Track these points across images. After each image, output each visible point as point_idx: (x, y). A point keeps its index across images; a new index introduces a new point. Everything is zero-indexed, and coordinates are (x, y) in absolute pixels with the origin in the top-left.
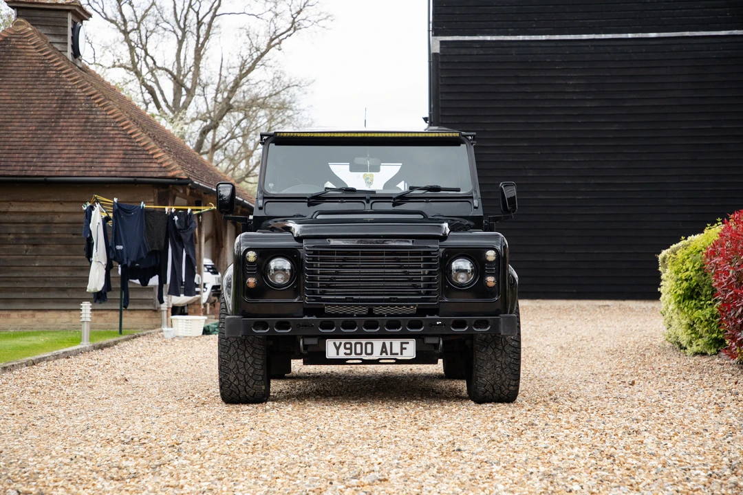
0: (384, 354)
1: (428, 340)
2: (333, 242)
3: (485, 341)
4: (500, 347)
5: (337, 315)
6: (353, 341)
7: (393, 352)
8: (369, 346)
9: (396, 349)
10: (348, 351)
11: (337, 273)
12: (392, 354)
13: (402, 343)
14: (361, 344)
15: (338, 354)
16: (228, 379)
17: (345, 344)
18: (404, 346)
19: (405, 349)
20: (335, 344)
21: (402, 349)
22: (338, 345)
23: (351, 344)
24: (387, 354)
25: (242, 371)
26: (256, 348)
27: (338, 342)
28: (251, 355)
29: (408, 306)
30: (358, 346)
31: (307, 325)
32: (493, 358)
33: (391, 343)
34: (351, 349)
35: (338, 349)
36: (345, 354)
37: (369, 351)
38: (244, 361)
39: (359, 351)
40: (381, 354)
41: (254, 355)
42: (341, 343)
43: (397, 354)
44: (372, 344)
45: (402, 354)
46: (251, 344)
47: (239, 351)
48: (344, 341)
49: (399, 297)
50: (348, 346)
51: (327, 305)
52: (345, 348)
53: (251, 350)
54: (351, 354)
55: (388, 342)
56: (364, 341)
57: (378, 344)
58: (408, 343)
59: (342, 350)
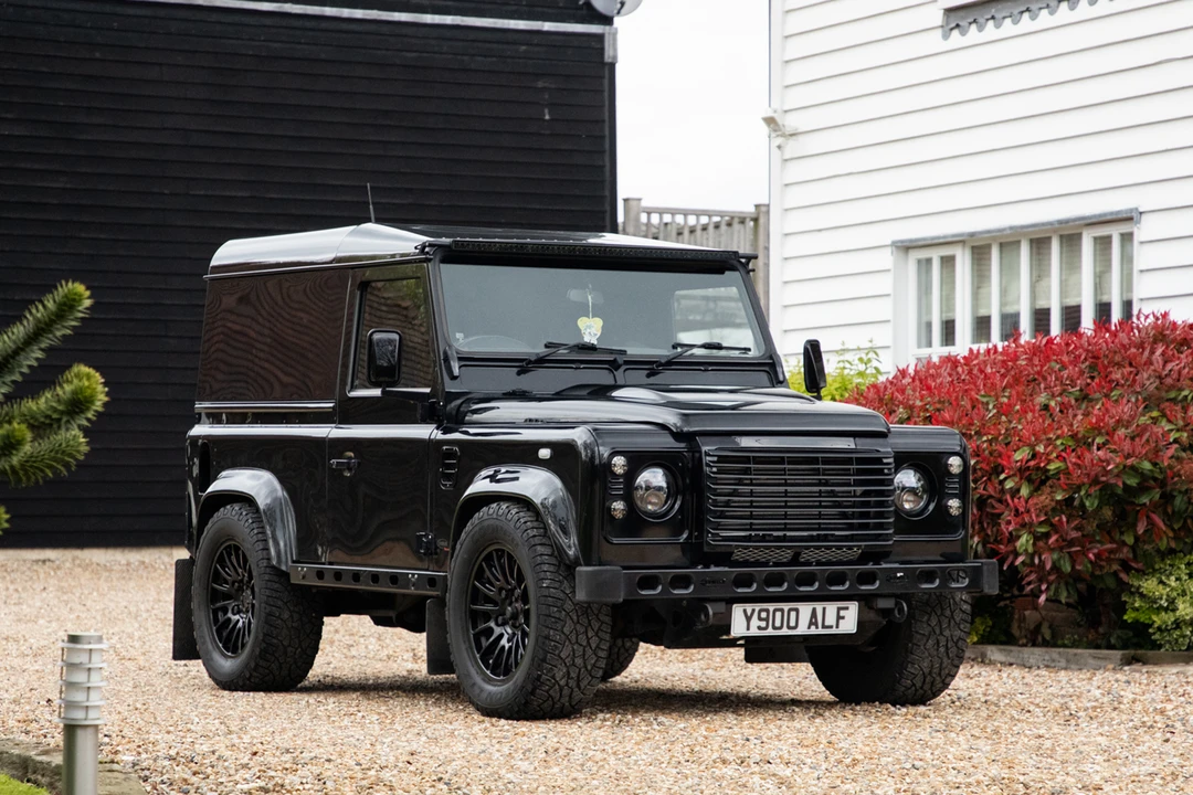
0: (813, 627)
1: (883, 604)
2: (746, 442)
3: (927, 603)
4: (948, 613)
5: (757, 564)
6: (771, 607)
7: (826, 624)
8: (793, 614)
9: (831, 619)
10: (763, 624)
11: (735, 493)
12: (824, 627)
13: (839, 609)
14: (782, 610)
15: (748, 629)
16: (553, 677)
17: (760, 611)
18: (842, 613)
19: (843, 618)
20: (745, 611)
21: (839, 618)
22: (749, 614)
23: (767, 611)
24: (817, 628)
25: (579, 661)
26: (603, 623)
27: (749, 607)
28: (597, 635)
29: (850, 548)
30: (778, 614)
31: (715, 580)
32: (938, 632)
33: (824, 609)
34: (767, 620)
35: (748, 619)
36: (759, 628)
37: (792, 624)
38: (584, 644)
39: (778, 624)
40: (809, 628)
41: (600, 634)
42: (753, 610)
43: (831, 627)
44: (797, 610)
45: (837, 627)
46: (597, 616)
47: (578, 627)
48: (758, 607)
49: (837, 533)
50: (764, 615)
51: (737, 547)
52: (760, 619)
53: (596, 625)
54: (766, 628)
55: (819, 607)
56: (786, 606)
57: (805, 609)
58: (847, 608)
59: (755, 622)
